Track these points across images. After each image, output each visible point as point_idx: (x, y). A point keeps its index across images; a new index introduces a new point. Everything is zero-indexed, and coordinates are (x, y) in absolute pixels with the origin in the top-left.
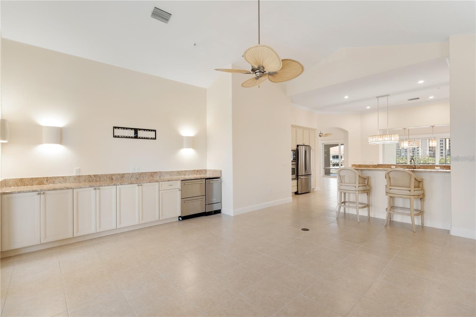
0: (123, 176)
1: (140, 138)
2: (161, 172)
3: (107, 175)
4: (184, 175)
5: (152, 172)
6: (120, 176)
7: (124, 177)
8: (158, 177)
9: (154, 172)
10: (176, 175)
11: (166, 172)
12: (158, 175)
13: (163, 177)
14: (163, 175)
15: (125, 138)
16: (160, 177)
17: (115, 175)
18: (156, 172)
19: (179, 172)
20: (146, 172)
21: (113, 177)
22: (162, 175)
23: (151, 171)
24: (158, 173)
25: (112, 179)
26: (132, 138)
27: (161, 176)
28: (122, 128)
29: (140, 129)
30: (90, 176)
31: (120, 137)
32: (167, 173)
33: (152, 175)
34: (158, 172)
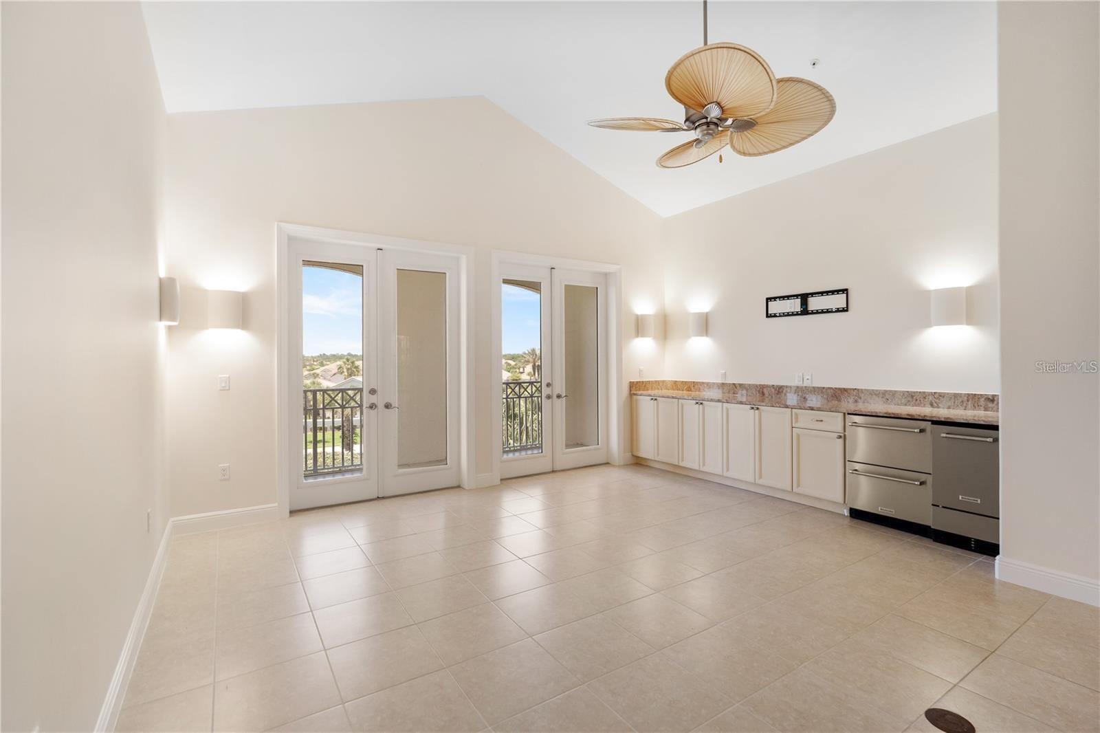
0: (780, 391)
1: (813, 313)
2: (858, 390)
3: (757, 386)
4: (932, 405)
5: (836, 388)
6: (776, 390)
7: (782, 392)
8: (851, 400)
9: (840, 389)
10: (903, 401)
11: (873, 390)
12: (852, 398)
13: (864, 402)
14: (862, 398)
15: (786, 316)
16: (856, 401)
17: (767, 386)
18: (845, 390)
19: (912, 397)
20: (824, 388)
21: (765, 391)
22: (860, 398)
23: (833, 386)
24: (852, 391)
25: (763, 394)
26: (797, 314)
27: (859, 400)
28: (780, 298)
29: (812, 294)
30: (734, 384)
31: (777, 316)
32: (875, 394)
33: (837, 394)
34: (851, 389)
